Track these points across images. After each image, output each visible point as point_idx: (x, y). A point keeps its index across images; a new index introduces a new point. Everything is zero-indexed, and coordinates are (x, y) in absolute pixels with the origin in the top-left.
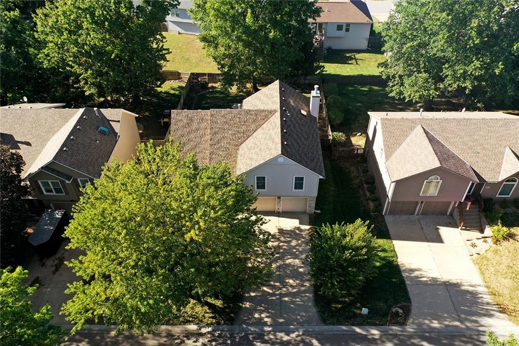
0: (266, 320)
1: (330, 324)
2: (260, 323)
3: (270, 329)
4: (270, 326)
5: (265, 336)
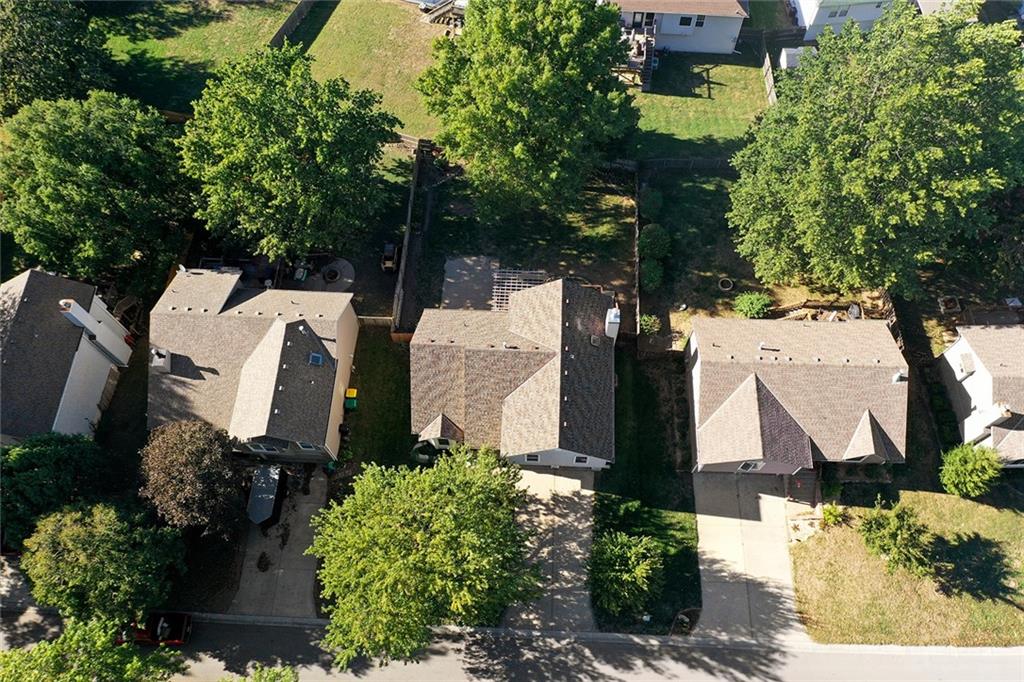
0: (535, 622)
1: (606, 631)
2: (529, 626)
3: (539, 634)
4: (539, 630)
5: (533, 642)
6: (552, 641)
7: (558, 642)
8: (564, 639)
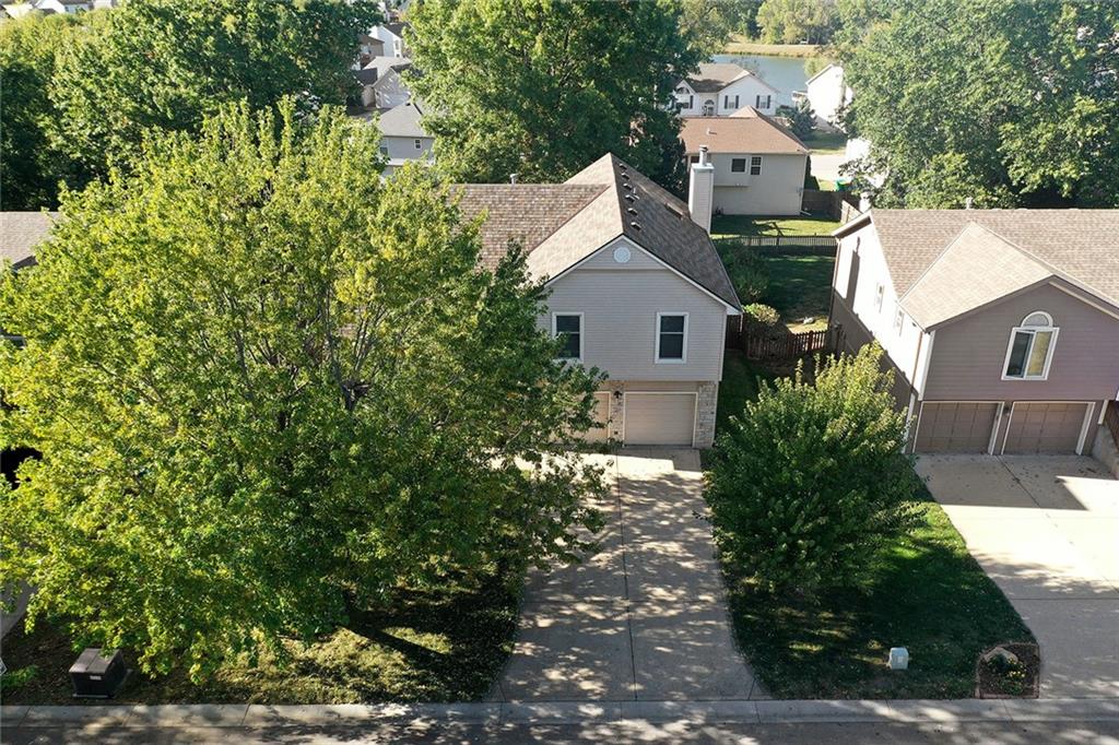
2: (570, 694)
3: (596, 711)
4: (597, 703)
5: (582, 729)
6: (640, 725)
7: (658, 726)
8: (674, 719)
